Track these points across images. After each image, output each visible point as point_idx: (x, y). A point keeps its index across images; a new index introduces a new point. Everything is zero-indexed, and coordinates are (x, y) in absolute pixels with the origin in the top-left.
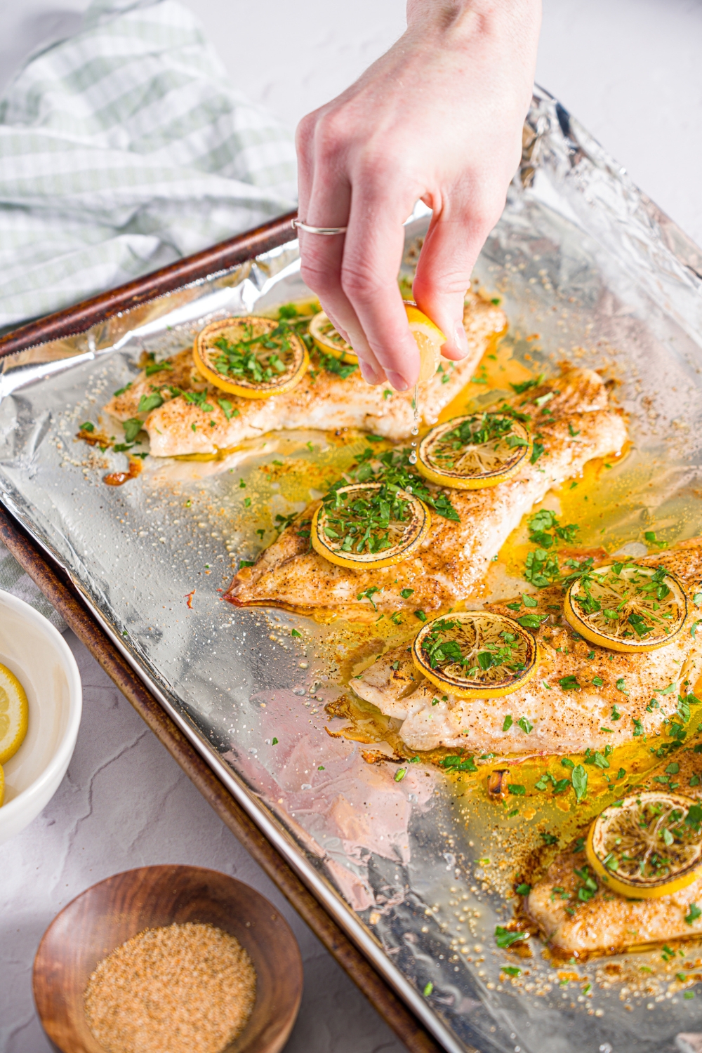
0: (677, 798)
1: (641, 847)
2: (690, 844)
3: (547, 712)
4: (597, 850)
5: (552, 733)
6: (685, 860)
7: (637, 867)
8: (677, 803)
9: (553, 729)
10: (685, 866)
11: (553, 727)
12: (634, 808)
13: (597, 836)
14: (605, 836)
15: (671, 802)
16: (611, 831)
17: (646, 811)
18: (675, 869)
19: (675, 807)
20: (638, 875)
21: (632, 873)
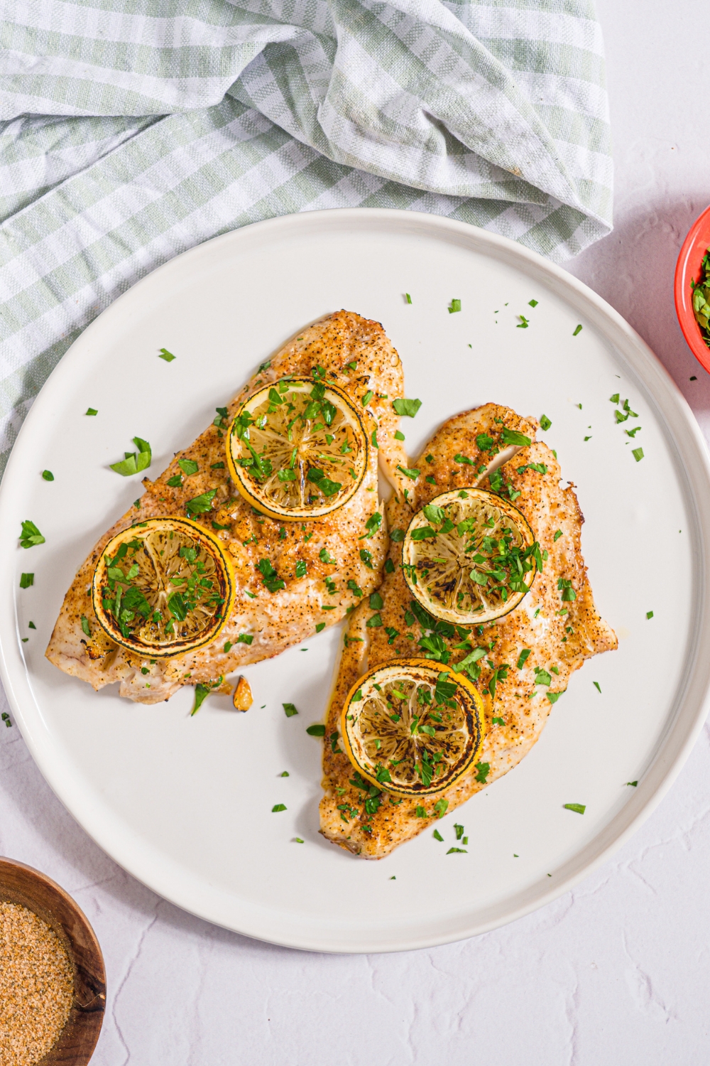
0: (415, 671)
1: (406, 746)
2: (454, 728)
3: (262, 619)
4: (362, 763)
5: (276, 638)
6: (458, 748)
7: (412, 771)
8: (417, 677)
9: (274, 634)
10: (460, 756)
11: (274, 631)
12: (375, 695)
13: (355, 745)
14: (362, 742)
15: (410, 678)
16: (365, 733)
17: (389, 697)
18: (452, 761)
19: (419, 683)
20: (416, 779)
21: (410, 778)
